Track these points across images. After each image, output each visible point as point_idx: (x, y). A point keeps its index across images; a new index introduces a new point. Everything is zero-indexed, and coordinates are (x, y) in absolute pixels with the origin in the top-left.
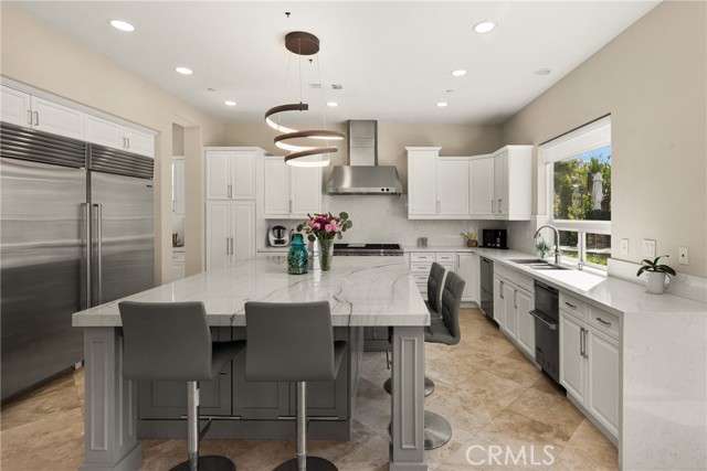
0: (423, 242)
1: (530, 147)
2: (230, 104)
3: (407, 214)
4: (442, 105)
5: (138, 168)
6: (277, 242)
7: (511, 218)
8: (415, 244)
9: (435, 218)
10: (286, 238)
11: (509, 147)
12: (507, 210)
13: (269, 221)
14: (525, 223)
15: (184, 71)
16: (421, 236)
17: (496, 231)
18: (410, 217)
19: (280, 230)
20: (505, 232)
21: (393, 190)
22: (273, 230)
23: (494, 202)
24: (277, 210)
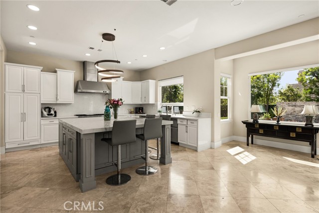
1: (155, 81)
4: (129, 63)
7: (150, 103)
11: (150, 80)
12: (149, 100)
14: (153, 105)
17: (140, 108)
19: (50, 109)
20: (142, 108)
21: (108, 92)
22: (45, 109)
23: (141, 98)
24: (49, 99)
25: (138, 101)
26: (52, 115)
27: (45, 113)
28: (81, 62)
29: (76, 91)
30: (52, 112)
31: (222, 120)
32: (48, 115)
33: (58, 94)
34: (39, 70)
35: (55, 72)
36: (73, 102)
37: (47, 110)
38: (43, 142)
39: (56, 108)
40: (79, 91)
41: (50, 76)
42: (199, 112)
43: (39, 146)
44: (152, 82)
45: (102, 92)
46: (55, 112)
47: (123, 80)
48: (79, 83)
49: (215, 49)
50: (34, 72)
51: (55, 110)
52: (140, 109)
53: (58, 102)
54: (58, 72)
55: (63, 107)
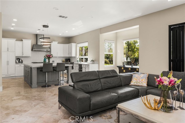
1: (75, 44)
4: (60, 34)
9: (57, 56)
12: (72, 55)
14: (74, 57)
19: (19, 59)
20: (70, 59)
21: (49, 50)
22: (17, 59)
23: (68, 53)
24: (19, 54)
25: (67, 55)
26: (20, 62)
27: (17, 61)
28: (35, 34)
29: (32, 50)
30: (21, 61)
31: (105, 66)
32: (19, 62)
33: (23, 51)
34: (15, 40)
35: (22, 40)
36: (31, 56)
37: (18, 60)
38: (16, 75)
39: (22, 59)
40: (34, 50)
41: (19, 43)
42: (93, 61)
43: (15, 77)
44: (73, 45)
45: (46, 50)
46: (22, 61)
47: (58, 43)
48: (34, 46)
49: (100, 29)
50: (12, 41)
51: (22, 60)
52: (68, 60)
53: (23, 56)
54: (23, 41)
55: (26, 58)
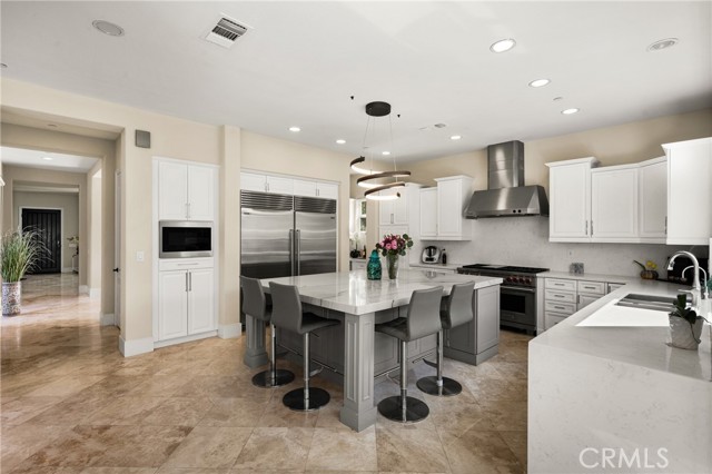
0: (577, 269)
2: (386, 153)
3: (548, 236)
4: (570, 112)
5: (329, 207)
6: (427, 259)
7: (668, 242)
8: (567, 270)
9: (587, 240)
10: (436, 257)
11: (666, 146)
13: (423, 241)
15: (341, 142)
16: (575, 261)
18: (551, 240)
19: (431, 249)
26: (433, 259)
30: (436, 255)
33: (438, 223)
46: (444, 256)
53: (438, 238)
54: (438, 184)
